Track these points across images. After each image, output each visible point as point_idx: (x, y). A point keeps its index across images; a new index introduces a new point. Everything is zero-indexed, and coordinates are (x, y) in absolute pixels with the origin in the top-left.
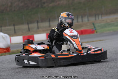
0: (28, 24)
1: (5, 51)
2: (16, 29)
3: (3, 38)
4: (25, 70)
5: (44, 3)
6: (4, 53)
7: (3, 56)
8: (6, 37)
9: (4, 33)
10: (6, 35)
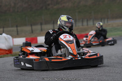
0: (31, 26)
1: (7, 52)
2: (19, 30)
3: (6, 39)
4: (29, 73)
5: (49, 5)
6: (7, 55)
7: (5, 57)
8: (9, 38)
9: (7, 34)
10: (9, 36)
